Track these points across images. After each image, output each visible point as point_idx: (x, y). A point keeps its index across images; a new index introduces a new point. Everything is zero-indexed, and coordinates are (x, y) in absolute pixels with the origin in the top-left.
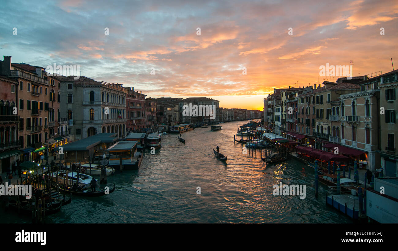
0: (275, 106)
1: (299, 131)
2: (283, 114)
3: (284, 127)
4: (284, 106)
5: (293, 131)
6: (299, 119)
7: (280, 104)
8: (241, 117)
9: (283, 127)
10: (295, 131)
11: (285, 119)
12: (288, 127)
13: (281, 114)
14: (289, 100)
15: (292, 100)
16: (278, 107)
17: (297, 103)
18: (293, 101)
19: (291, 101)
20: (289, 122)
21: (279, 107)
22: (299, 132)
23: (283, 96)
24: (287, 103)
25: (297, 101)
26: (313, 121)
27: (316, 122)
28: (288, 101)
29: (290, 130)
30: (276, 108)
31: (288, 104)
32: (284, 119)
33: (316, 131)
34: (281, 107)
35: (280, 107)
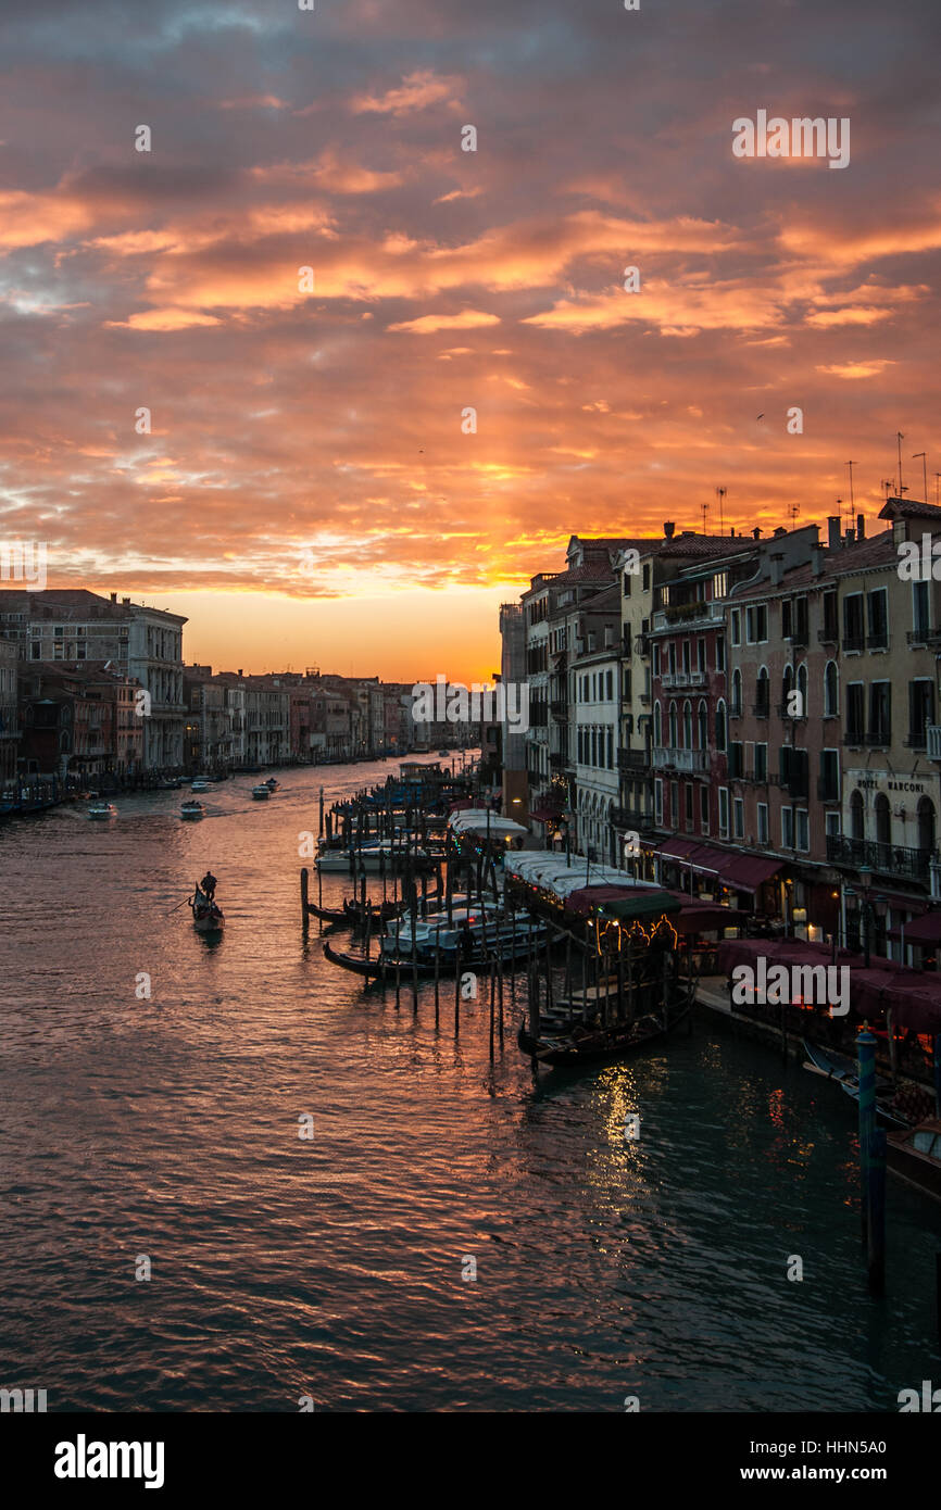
0: (579, 656)
1: (740, 834)
2: (631, 717)
3: (641, 804)
4: (636, 657)
5: (697, 830)
6: (737, 750)
7: (609, 647)
8: (337, 740)
9: (633, 808)
10: (714, 832)
11: (648, 750)
12: (667, 807)
13: (622, 717)
14: (672, 619)
15: (688, 616)
16: (598, 669)
17: (721, 641)
18: (697, 624)
19: (681, 625)
20: (670, 773)
21: (605, 668)
22: (735, 836)
23: (628, 592)
24: (660, 639)
25: (719, 630)
26: (829, 759)
27: (843, 773)
28: (661, 626)
29: (682, 828)
30: (581, 673)
31: (666, 649)
32: (640, 752)
33: (847, 829)
34: (621, 664)
35: (614, 667)
